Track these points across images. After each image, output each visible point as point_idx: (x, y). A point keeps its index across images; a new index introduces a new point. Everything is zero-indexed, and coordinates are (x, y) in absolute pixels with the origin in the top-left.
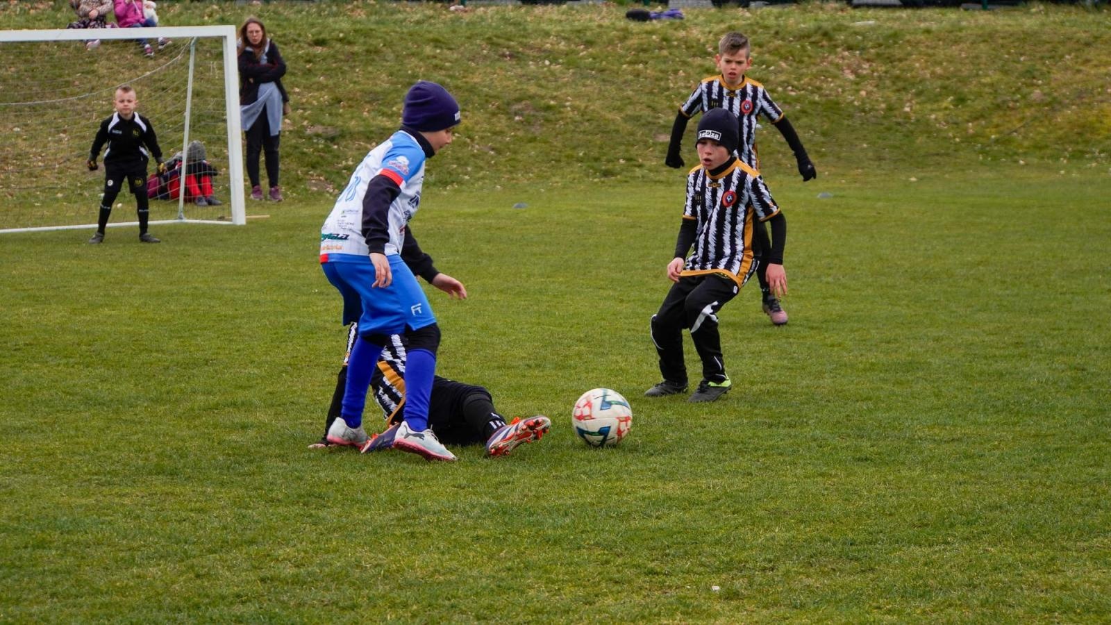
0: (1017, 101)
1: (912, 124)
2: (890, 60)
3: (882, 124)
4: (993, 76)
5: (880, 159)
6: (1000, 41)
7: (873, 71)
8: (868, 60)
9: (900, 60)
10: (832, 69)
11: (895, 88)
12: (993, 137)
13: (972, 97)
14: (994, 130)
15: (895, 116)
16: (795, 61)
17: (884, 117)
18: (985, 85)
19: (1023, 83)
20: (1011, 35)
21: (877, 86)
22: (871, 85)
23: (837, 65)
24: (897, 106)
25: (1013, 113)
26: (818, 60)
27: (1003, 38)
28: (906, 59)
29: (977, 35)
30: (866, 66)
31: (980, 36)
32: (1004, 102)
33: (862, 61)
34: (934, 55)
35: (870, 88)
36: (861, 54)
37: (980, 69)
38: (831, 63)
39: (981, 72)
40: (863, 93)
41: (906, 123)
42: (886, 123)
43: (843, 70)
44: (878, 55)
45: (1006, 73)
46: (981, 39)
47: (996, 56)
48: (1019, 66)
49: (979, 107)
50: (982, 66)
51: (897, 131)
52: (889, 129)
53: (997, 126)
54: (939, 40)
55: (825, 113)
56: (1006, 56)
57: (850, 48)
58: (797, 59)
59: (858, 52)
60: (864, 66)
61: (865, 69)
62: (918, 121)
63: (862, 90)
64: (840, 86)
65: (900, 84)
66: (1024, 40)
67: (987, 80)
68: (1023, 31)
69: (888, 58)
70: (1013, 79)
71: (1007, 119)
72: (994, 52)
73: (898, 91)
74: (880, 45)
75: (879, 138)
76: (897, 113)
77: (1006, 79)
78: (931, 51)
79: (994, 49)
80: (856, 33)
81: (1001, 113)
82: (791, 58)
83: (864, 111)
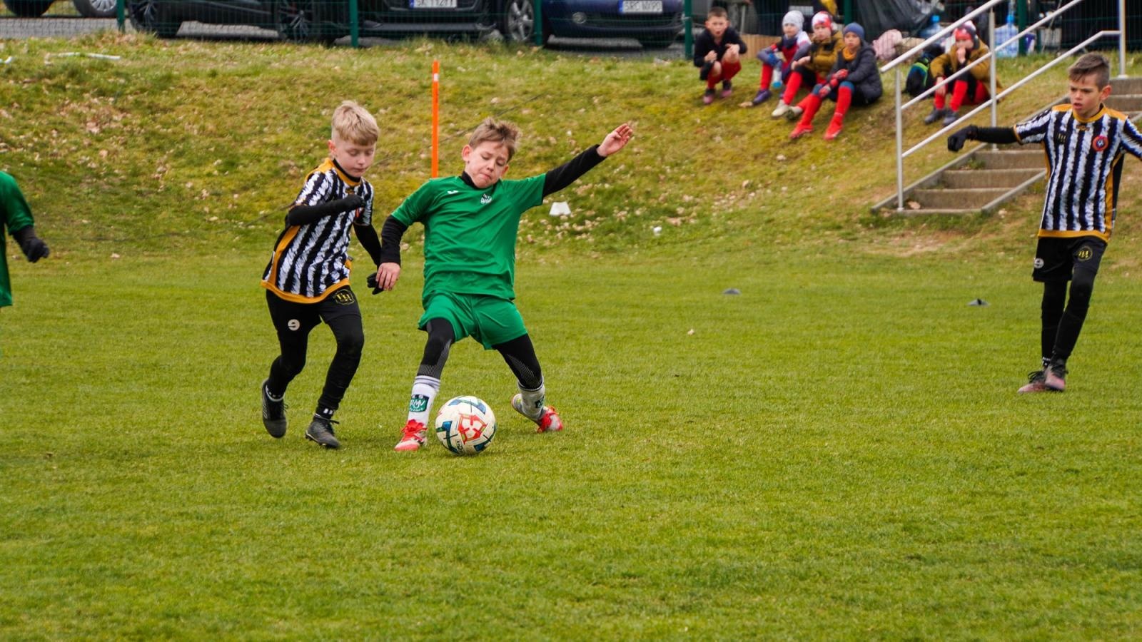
0: (302, 167)
1: (158, 194)
2: (152, 109)
3: (116, 194)
4: (283, 134)
5: (99, 238)
6: (302, 89)
7: (125, 125)
8: (122, 110)
9: (165, 110)
10: (69, 119)
11: (147, 147)
12: (262, 212)
13: (246, 162)
14: (265, 204)
15: (139, 184)
16: (21, 108)
17: (124, 184)
18: (266, 145)
19: (316, 144)
20: (317, 81)
21: (125, 144)
22: (117, 142)
23: (80, 115)
24: (144, 170)
25: (294, 181)
26: (54, 108)
27: (307, 85)
28: (172, 110)
29: (272, 81)
30: (118, 117)
31: (277, 82)
32: (286, 168)
33: (113, 110)
34: (211, 104)
35: (115, 146)
36: (115, 102)
37: (266, 125)
38: (72, 112)
39: (266, 129)
40: (104, 153)
41: (151, 192)
42: (123, 192)
43: (85, 122)
44: (137, 103)
45: (298, 130)
46: (278, 85)
47: (291, 109)
48: (316, 121)
49: (251, 174)
50: (270, 121)
51: (135, 202)
52: (124, 200)
53: (271, 198)
54: (224, 86)
55: (40, 179)
56: (304, 109)
57: (102, 93)
58: (24, 107)
59: (111, 99)
60: (115, 118)
61: (116, 121)
62: (167, 189)
63: (102, 149)
64: (75, 143)
65: (154, 142)
66: (331, 89)
67: (273, 139)
68: (333, 78)
69: (149, 107)
70: (305, 138)
71: (285, 190)
72: (289, 103)
73: (151, 150)
74: (143, 90)
75: (107, 212)
76: (141, 179)
77: (296, 138)
78: (207, 100)
79: (291, 99)
80: (118, 74)
81: (278, 182)
82: (16, 105)
83: (98, 177)
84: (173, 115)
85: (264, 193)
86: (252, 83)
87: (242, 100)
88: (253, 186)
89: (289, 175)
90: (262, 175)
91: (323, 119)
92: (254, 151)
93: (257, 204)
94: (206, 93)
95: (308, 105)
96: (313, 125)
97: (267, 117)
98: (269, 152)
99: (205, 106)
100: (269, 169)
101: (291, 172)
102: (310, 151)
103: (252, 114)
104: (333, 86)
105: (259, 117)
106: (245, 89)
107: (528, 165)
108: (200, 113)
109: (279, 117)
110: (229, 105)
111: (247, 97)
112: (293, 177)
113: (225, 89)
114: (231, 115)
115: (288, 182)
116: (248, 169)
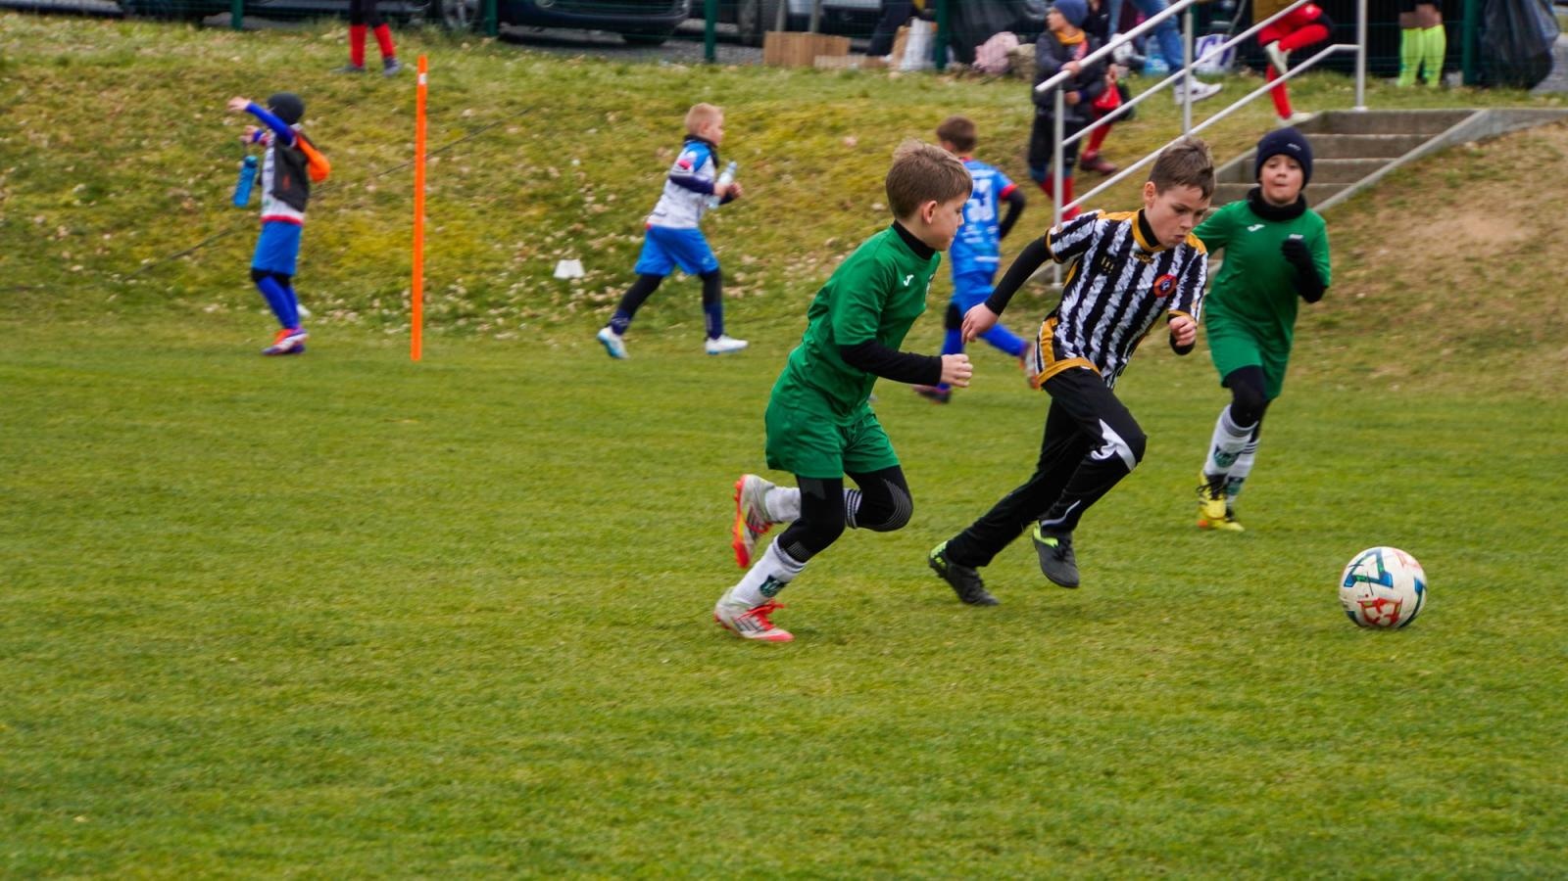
84: (11, 117)
85: (147, 234)
86: (122, 77)
87: (107, 99)
88: (131, 224)
89: (182, 209)
90: (144, 209)
91: (226, 132)
92: (130, 173)
93: (138, 249)
94: (56, 89)
95: (204, 111)
96: (212, 139)
97: (145, 127)
98: (151, 175)
99: (56, 106)
100: (153, 200)
101: (186, 205)
102: (210, 176)
103: (124, 121)
104: (237, 85)
105: (134, 126)
106: (111, 85)
107: (520, 206)
108: (49, 117)
109: (163, 127)
110: (91, 106)
111: (114, 95)
112: (188, 212)
113: (83, 83)
114: (93, 121)
115: (181, 219)
116: (123, 198)
